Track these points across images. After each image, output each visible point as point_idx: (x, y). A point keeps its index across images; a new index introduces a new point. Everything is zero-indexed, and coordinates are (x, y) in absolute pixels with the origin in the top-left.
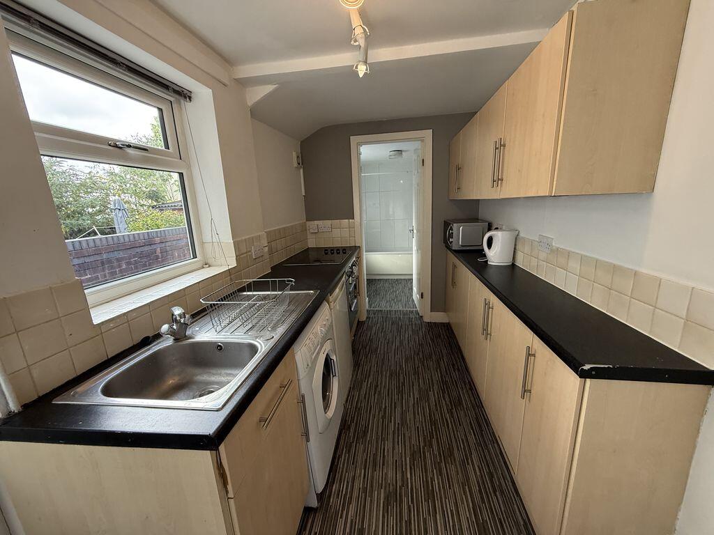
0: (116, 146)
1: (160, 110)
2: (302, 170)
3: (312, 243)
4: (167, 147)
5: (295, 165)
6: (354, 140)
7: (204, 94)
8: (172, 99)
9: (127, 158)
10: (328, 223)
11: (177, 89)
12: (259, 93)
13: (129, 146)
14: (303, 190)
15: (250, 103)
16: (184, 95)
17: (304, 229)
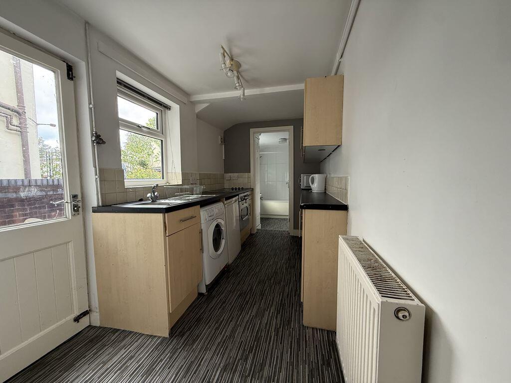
0: (139, 127)
1: (157, 114)
2: (223, 146)
3: (227, 186)
4: (158, 129)
5: (220, 142)
6: (252, 130)
7: (176, 107)
8: (162, 109)
9: (142, 131)
10: (236, 175)
11: (166, 105)
12: (200, 108)
13: (144, 127)
14: (224, 157)
15: (196, 112)
16: (168, 108)
17: (223, 177)
